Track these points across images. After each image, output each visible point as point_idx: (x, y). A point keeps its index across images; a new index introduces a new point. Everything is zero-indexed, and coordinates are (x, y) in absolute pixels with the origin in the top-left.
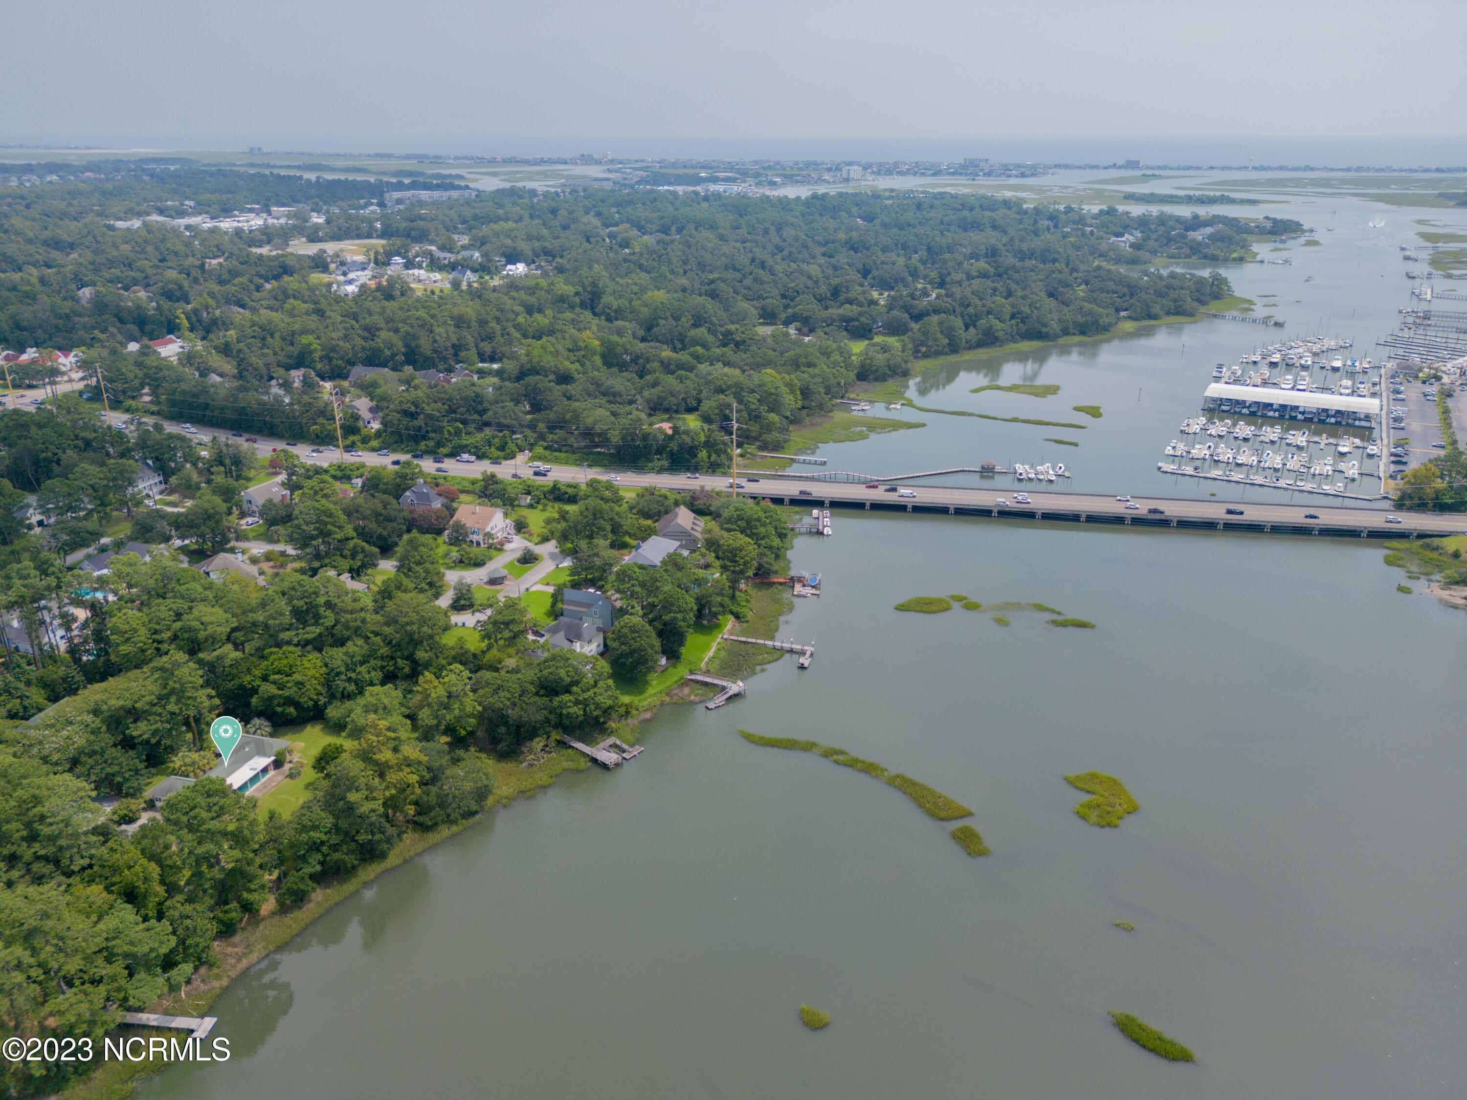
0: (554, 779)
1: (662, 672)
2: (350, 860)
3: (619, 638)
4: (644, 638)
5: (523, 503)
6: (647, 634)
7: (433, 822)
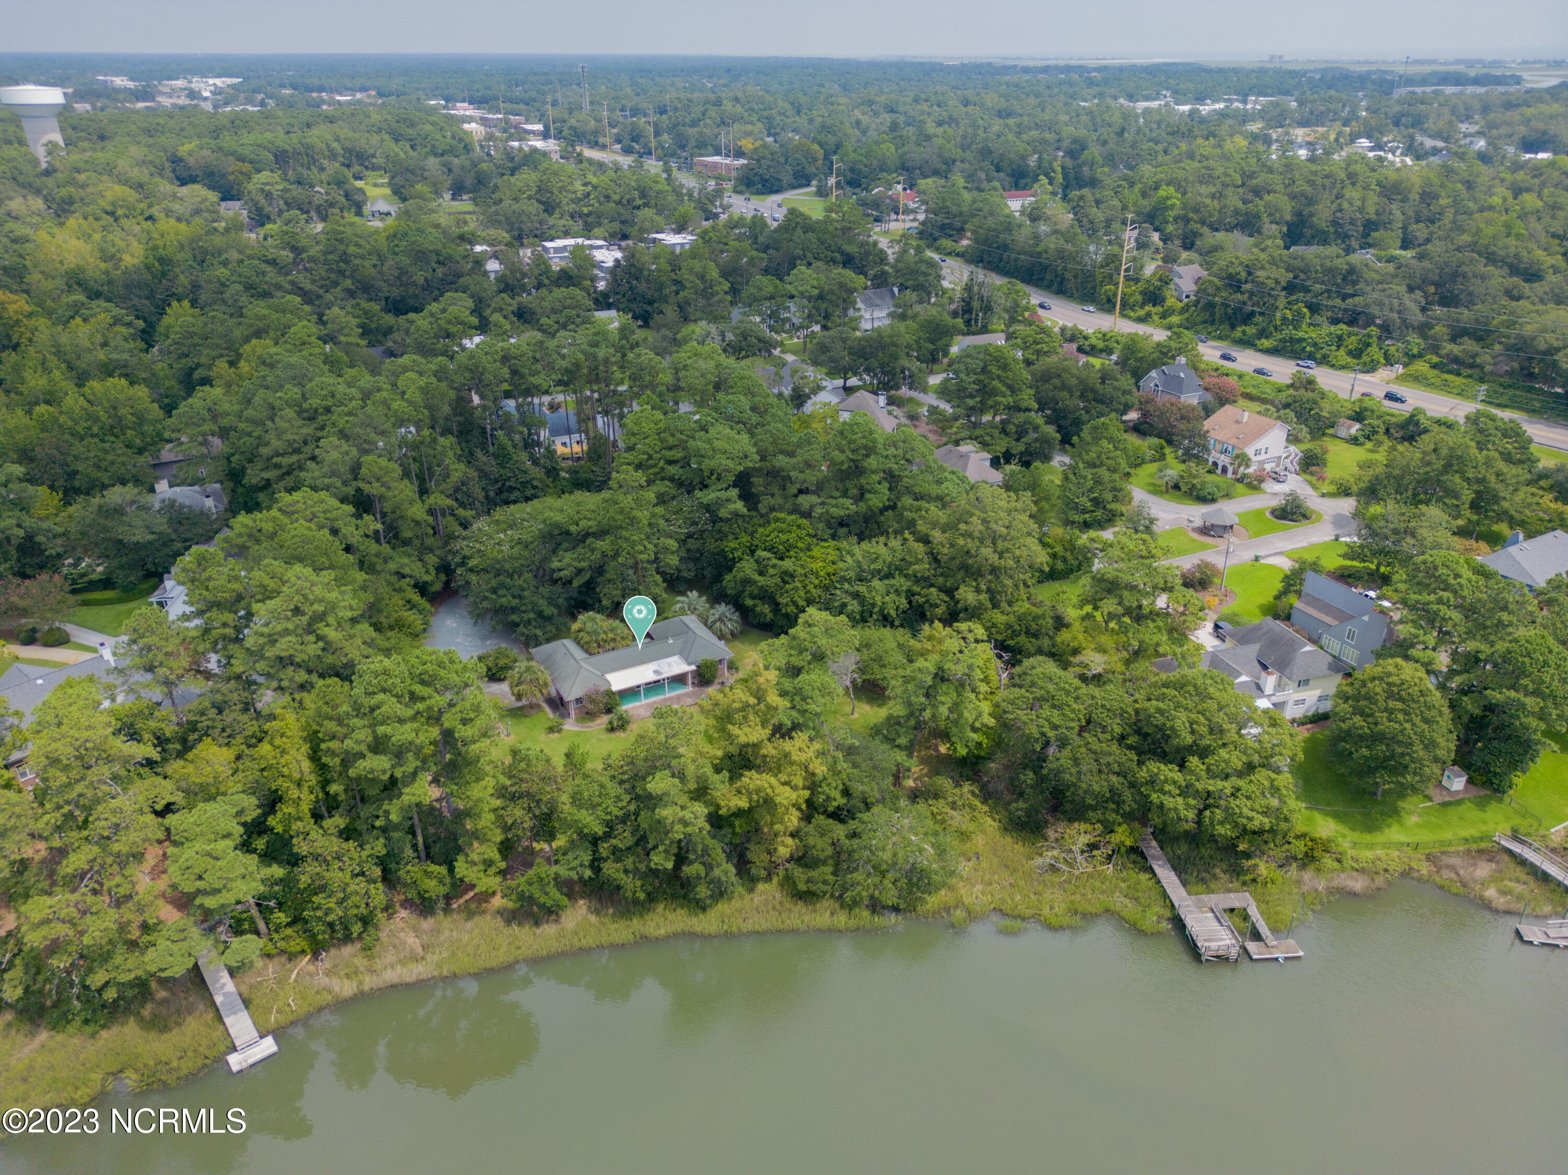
0: (1075, 920)
1: (1445, 805)
2: (632, 886)
3: (1357, 698)
4: (1417, 721)
5: (1342, 432)
6: (1428, 714)
7: (813, 888)
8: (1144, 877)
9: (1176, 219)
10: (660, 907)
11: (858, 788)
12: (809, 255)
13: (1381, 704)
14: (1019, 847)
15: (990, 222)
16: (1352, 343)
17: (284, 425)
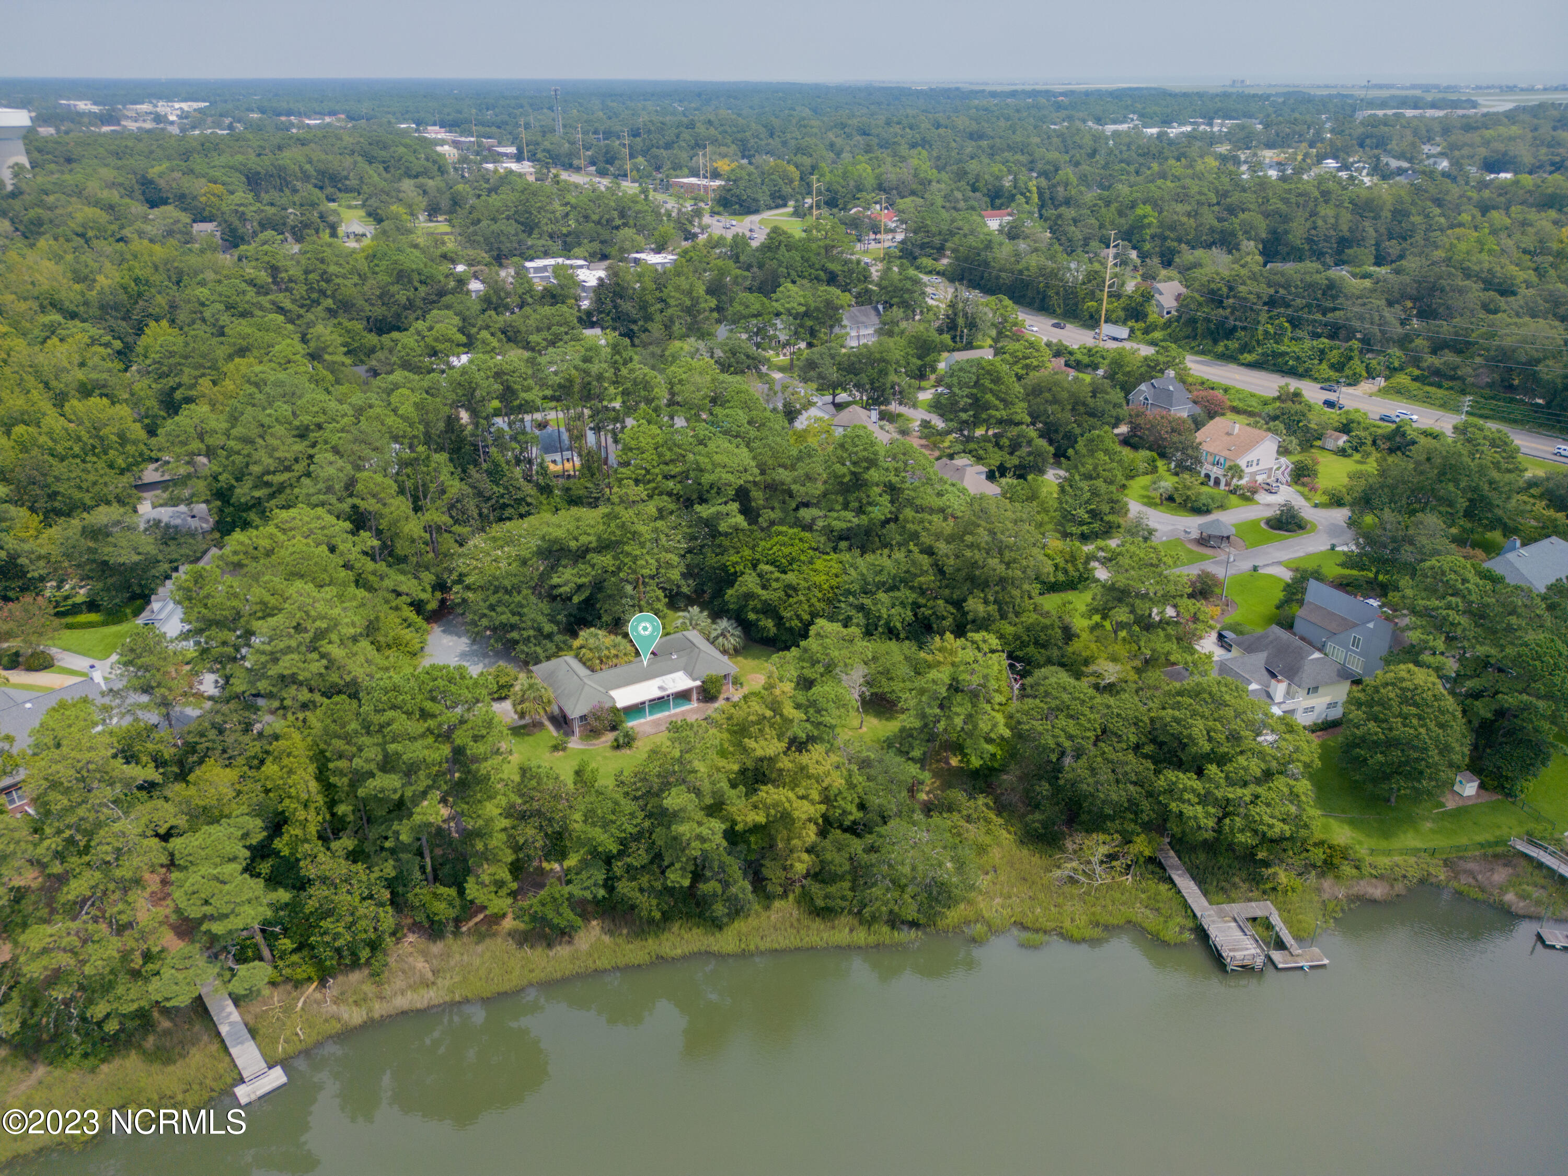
0: (1097, 932)
1: (1456, 810)
2: (648, 905)
3: (1370, 704)
4: (1432, 725)
5: (1330, 444)
6: (1442, 719)
7: (830, 903)
8: (1163, 887)
9: (1153, 237)
10: (676, 928)
11: (875, 801)
12: (793, 273)
13: (1396, 710)
14: (1036, 859)
15: (971, 240)
16: (1334, 356)
17: (276, 442)
